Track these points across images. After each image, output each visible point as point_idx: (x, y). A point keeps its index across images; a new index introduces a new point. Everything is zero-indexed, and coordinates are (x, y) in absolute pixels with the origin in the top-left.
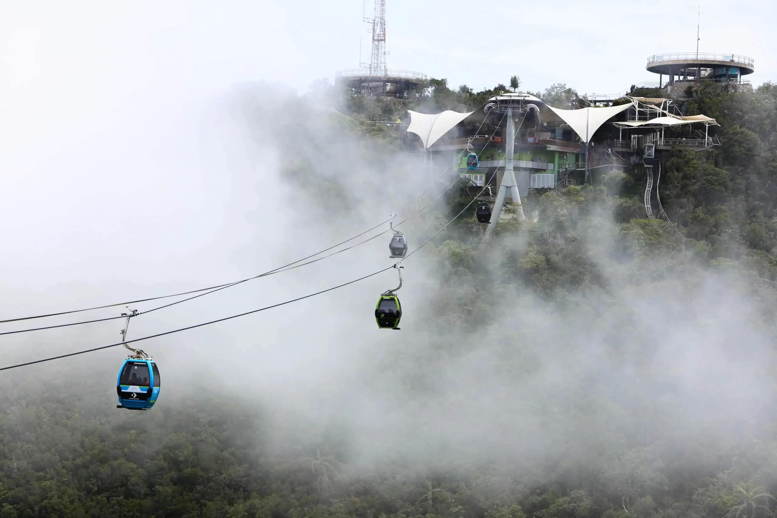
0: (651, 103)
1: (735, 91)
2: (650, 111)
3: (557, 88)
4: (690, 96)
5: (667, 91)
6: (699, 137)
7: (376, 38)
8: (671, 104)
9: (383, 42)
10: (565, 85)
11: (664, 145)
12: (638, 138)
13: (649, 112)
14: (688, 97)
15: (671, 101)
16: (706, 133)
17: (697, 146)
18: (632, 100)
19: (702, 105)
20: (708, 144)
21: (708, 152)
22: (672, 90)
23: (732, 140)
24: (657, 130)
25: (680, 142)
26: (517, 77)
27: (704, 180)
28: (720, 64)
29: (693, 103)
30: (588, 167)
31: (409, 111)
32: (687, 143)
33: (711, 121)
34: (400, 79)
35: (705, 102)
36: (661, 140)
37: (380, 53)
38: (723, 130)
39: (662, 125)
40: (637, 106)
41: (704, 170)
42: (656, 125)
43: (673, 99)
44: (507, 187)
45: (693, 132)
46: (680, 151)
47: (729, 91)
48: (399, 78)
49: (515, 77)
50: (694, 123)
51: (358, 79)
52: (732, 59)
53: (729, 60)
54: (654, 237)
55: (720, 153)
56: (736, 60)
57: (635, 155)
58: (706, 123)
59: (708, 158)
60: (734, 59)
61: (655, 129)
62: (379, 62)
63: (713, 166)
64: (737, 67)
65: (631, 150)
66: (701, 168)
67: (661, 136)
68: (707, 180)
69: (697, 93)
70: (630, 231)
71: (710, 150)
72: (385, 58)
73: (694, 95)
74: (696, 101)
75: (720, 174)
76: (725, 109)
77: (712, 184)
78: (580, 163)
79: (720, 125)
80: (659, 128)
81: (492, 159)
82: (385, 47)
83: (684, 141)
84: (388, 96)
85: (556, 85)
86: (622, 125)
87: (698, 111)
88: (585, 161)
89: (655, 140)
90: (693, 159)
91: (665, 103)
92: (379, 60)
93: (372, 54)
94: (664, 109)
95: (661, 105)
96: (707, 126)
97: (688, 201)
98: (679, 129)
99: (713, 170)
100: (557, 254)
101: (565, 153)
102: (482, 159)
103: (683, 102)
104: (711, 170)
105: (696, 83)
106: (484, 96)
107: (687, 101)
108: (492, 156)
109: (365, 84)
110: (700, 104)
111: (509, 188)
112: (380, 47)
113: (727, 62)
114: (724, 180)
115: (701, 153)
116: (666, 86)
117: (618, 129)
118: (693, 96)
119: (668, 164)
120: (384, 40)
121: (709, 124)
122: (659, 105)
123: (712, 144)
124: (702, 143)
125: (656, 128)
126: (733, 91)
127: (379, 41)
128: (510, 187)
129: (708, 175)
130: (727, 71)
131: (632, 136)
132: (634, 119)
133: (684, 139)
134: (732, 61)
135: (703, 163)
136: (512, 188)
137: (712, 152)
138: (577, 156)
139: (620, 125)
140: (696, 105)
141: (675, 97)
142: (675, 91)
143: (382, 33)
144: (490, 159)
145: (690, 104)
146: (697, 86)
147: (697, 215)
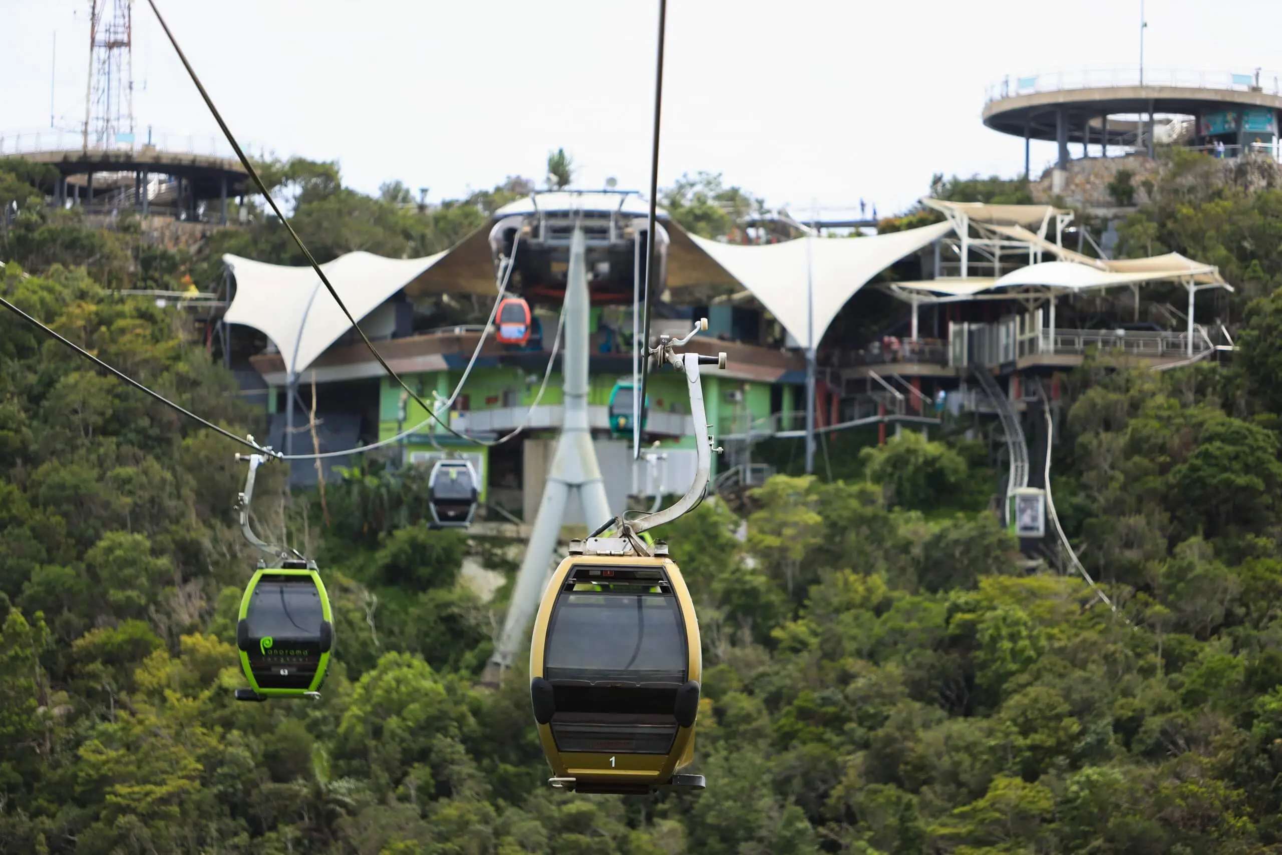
0: (1011, 223)
1: (1270, 185)
2: (1003, 248)
3: (692, 185)
4: (1125, 202)
5: (1050, 188)
6: (1164, 327)
7: (101, 37)
8: (1071, 224)
9: (124, 50)
10: (720, 175)
11: (1057, 352)
12: (970, 333)
13: (998, 252)
14: (1120, 204)
15: (1068, 214)
16: (1187, 314)
17: (1163, 355)
18: (947, 214)
19: (1170, 225)
20: (1196, 348)
21: (1198, 370)
22: (1068, 183)
23: (1275, 333)
24: (1031, 306)
25: (1105, 343)
26: (567, 154)
27: (1197, 457)
28: (1218, 97)
29: (1140, 221)
30: (816, 425)
31: (229, 258)
32: (1129, 345)
33: (1205, 274)
34: (194, 161)
35: (1179, 216)
36: (1046, 335)
37: (114, 83)
38: (1244, 302)
39: (1047, 288)
40: (963, 232)
41: (1194, 426)
42: (1026, 289)
43: (1076, 211)
44: (570, 486)
45: (1144, 313)
46: (1111, 370)
47: (1251, 183)
48: (191, 158)
49: (561, 152)
50: (1148, 283)
51: (58, 159)
52: (1254, 84)
53: (1244, 88)
54: (1062, 632)
55: (1237, 376)
56: (1267, 87)
57: (963, 386)
58: (1188, 283)
59: (1200, 391)
60: (1261, 85)
61: (1025, 303)
62: (113, 116)
63: (1219, 415)
64: (1270, 110)
65: (949, 372)
66: (1180, 420)
67: (1046, 324)
68: (1206, 455)
69: (1150, 192)
70: (983, 615)
71: (1205, 365)
72: (130, 104)
73: (1142, 196)
74: (1150, 216)
75: (1245, 437)
76: (1244, 238)
77: (1225, 469)
78: (787, 413)
79: (1232, 284)
80: (1036, 300)
81: (506, 404)
82: (129, 64)
83: (1120, 338)
84: (154, 213)
85: (693, 177)
86: (919, 292)
87: (1158, 245)
88: (805, 408)
89: (1028, 335)
90: (1153, 394)
91: (1052, 222)
92: (113, 109)
93: (89, 88)
94: (1051, 238)
95: (1038, 228)
96: (1192, 289)
97: (1148, 523)
98: (1098, 302)
99: (1223, 424)
100: (749, 691)
101: (739, 383)
102: (473, 404)
103: (1105, 220)
104: (1218, 424)
105: (1145, 161)
106: (468, 209)
107: (1116, 217)
108: (506, 395)
109: (78, 180)
110: (1162, 225)
111: (575, 490)
112: (114, 68)
113: (1241, 93)
114: (1259, 453)
115: (1179, 375)
116: (1047, 174)
117: (906, 307)
118: (1134, 201)
119: (1077, 408)
120: (128, 44)
121: (1197, 284)
122: (1033, 228)
123: (1208, 348)
124: (1175, 346)
125: (1027, 300)
126: (1264, 183)
127: (111, 46)
128: (579, 486)
129: (1210, 439)
130: (1238, 121)
131: (952, 327)
132: (953, 272)
133: (1121, 332)
134: (1256, 90)
135: (1184, 406)
136: (586, 490)
137: (1213, 371)
138: (776, 392)
139: (911, 291)
140: (1152, 227)
141: (1079, 205)
142: (1077, 185)
143: (120, 21)
144: (500, 403)
145: (1131, 223)
146: (1146, 170)
147: (1185, 564)
